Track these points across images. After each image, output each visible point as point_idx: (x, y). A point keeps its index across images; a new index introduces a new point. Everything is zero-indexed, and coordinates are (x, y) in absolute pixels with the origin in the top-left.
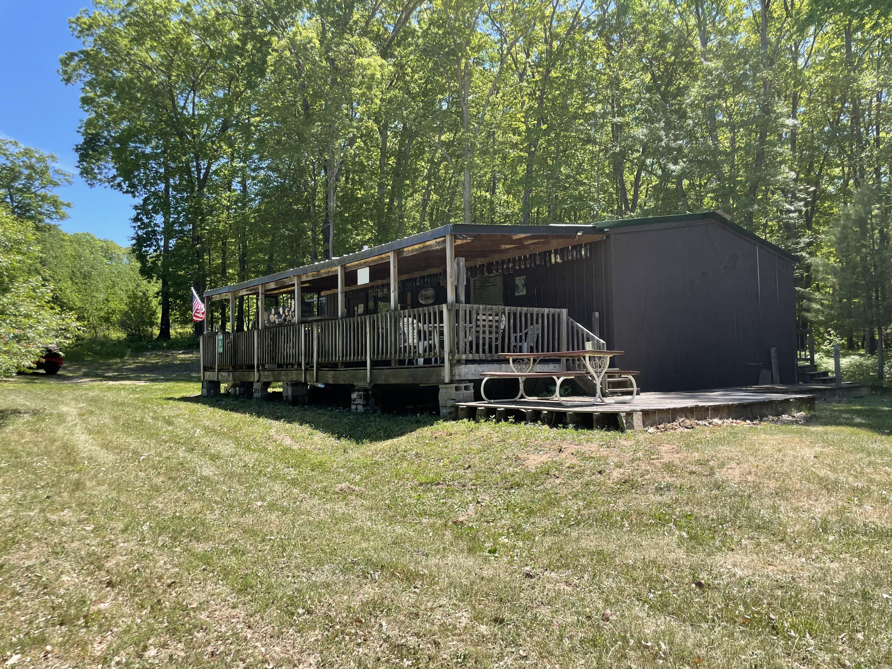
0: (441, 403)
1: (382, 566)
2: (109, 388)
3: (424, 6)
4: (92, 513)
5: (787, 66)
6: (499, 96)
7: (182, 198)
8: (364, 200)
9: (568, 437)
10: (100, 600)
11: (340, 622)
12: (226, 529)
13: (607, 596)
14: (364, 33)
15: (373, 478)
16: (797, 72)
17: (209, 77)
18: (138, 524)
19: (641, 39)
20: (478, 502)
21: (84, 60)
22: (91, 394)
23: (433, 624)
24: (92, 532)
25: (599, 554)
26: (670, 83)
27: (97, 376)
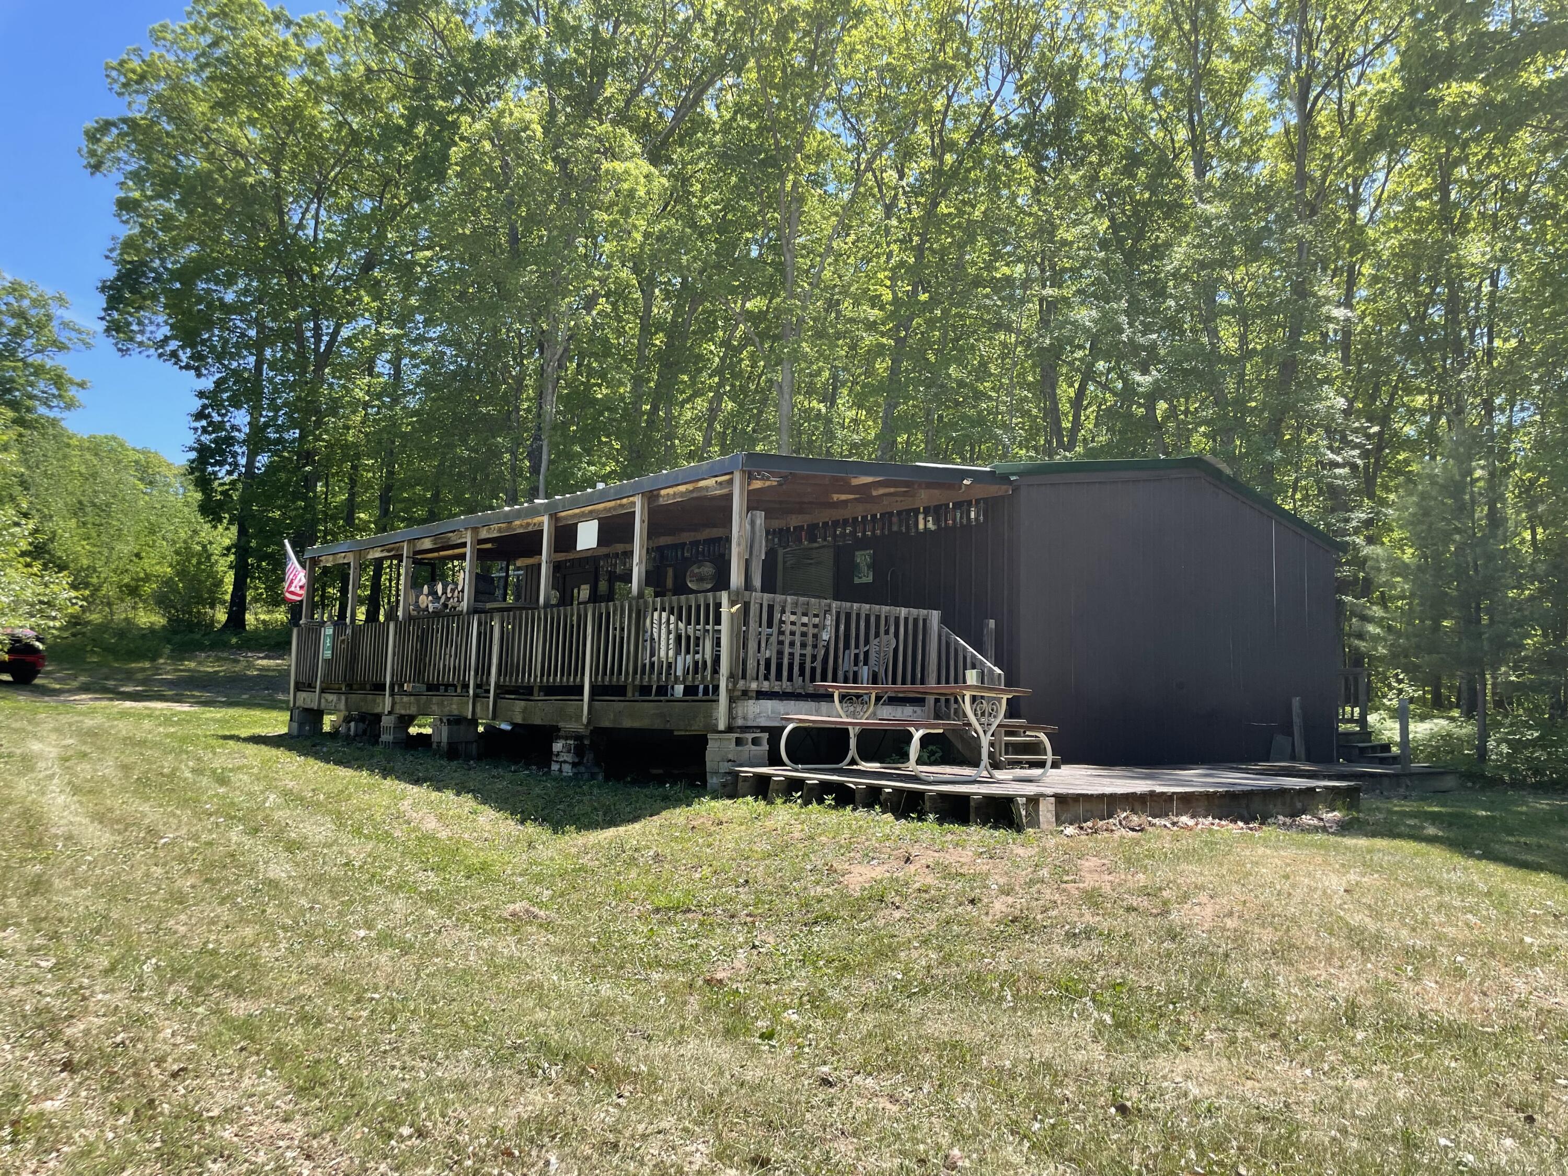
0: (709, 766)
1: (566, 1056)
2: (124, 714)
3: (729, 80)
4: (55, 936)
5: (1338, 219)
6: (850, 239)
7: (284, 383)
8: (607, 404)
9: (924, 837)
10: (46, 1095)
11: (474, 1155)
12: (294, 977)
13: (959, 1123)
14: (623, 118)
15: (574, 897)
16: (1355, 231)
17: (347, 177)
18: (136, 960)
19: (1094, 158)
20: (754, 947)
21: (127, 134)
22: (89, 723)
23: (642, 1163)
24: (50, 971)
25: (954, 1047)
26: (1140, 236)
27: (105, 690)
